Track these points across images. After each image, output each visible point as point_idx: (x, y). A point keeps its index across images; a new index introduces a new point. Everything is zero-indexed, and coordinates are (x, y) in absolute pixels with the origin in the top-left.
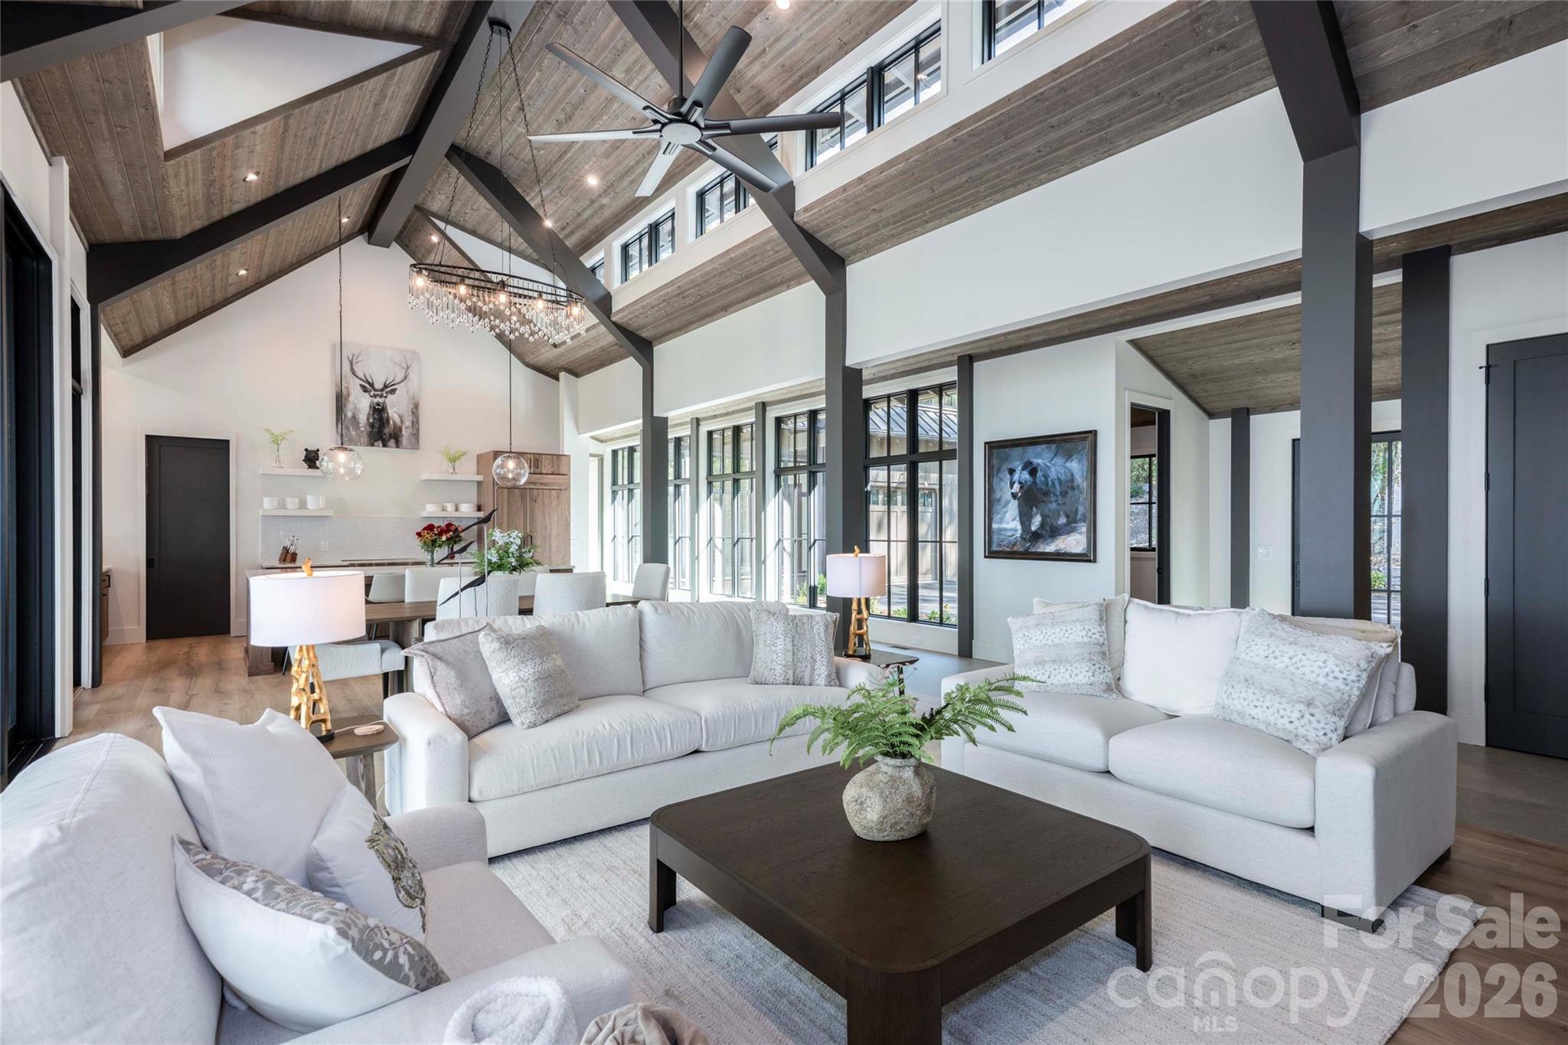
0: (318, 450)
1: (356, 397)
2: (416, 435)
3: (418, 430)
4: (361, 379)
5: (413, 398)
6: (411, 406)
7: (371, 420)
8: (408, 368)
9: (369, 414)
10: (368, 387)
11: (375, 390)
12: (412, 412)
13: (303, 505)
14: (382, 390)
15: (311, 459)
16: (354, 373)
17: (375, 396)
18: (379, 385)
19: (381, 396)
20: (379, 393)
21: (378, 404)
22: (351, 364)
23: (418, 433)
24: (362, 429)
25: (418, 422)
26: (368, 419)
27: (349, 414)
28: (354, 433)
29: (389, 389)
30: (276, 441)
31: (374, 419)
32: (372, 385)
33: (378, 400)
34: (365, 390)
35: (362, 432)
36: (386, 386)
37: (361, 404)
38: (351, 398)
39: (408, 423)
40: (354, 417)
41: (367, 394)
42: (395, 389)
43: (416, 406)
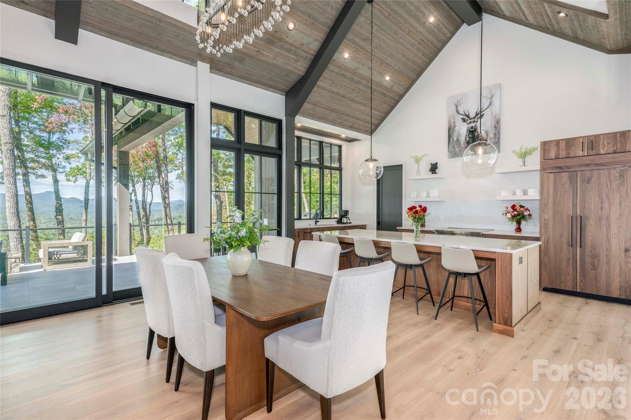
0: (437, 163)
1: (459, 126)
2: (497, 143)
3: (499, 138)
4: (462, 115)
5: (496, 117)
6: (494, 123)
7: (468, 139)
8: (492, 97)
9: (466, 135)
10: (466, 118)
11: (470, 119)
12: (495, 127)
13: (428, 196)
14: (475, 118)
15: (434, 168)
16: (458, 112)
17: (470, 123)
18: (472, 115)
19: (474, 122)
20: (473, 120)
21: (472, 128)
22: (457, 107)
23: (499, 141)
24: (462, 146)
25: (499, 133)
26: (466, 139)
27: (455, 138)
28: (457, 149)
29: (480, 115)
30: (417, 161)
31: (470, 137)
32: (468, 116)
33: (471, 125)
34: (464, 120)
35: (462, 148)
36: (477, 115)
37: (462, 129)
38: (457, 128)
39: (491, 136)
40: (458, 140)
41: (465, 123)
42: (483, 115)
43: (498, 122)
